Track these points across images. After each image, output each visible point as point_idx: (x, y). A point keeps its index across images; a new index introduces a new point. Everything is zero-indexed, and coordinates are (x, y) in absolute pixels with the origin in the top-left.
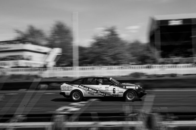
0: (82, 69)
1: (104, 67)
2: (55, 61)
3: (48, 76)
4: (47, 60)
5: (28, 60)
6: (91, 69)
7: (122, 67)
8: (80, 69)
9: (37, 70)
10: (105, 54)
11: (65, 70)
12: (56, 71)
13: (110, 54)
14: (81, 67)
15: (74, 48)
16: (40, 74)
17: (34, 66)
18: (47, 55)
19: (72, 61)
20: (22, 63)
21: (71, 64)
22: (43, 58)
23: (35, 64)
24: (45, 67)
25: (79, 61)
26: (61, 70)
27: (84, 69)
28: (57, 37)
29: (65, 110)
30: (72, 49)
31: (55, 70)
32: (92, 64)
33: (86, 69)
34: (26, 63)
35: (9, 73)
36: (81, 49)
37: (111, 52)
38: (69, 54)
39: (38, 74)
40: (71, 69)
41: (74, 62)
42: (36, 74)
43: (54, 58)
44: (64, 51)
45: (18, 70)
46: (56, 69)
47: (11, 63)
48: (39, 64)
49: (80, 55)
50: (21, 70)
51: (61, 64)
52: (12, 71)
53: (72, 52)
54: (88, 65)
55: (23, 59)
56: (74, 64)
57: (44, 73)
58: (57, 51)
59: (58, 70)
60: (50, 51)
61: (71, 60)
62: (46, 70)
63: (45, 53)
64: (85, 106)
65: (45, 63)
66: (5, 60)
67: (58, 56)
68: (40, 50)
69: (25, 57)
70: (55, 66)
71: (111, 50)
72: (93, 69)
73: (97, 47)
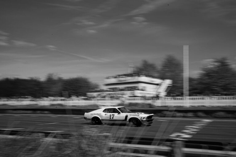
0: (192, 99)
1: (214, 98)
2: (166, 91)
3: (160, 105)
4: (159, 91)
5: (142, 90)
6: (201, 98)
7: (233, 98)
8: (190, 99)
9: (150, 99)
10: (216, 84)
11: (176, 99)
12: (168, 100)
13: (220, 85)
14: (191, 97)
15: (184, 79)
16: (153, 103)
17: (148, 96)
18: (158, 86)
19: (183, 91)
20: (138, 93)
21: (182, 94)
22: (155, 89)
23: (148, 94)
24: (157, 97)
25: (189, 92)
26: (172, 99)
27: (194, 99)
28: (167, 70)
29: (178, 136)
30: (182, 80)
31: (166, 99)
32: (201, 94)
33: (196, 99)
34: (141, 93)
35: (127, 102)
36: (191, 80)
37: (221, 82)
38: (179, 85)
39: (152, 103)
40: (182, 99)
41: (184, 92)
42: (149, 103)
43: (165, 89)
44: (174, 83)
45: (134, 99)
46: (168, 98)
47: (128, 93)
48: (153, 94)
49: (190, 86)
50: (137, 99)
51: (171, 94)
52: (130, 100)
53: (182, 83)
54: (198, 95)
55: (138, 90)
56: (184, 94)
57: (156, 102)
58: (168, 82)
59: (169, 99)
60: (162, 83)
61: (181, 90)
62: (158, 99)
63: (157, 85)
64: (197, 134)
65: (158, 93)
66: (124, 90)
67: (169, 86)
68: (153, 81)
69: (140, 88)
70: (166, 96)
71: (221, 80)
72: (203, 99)
73: (207, 77)
